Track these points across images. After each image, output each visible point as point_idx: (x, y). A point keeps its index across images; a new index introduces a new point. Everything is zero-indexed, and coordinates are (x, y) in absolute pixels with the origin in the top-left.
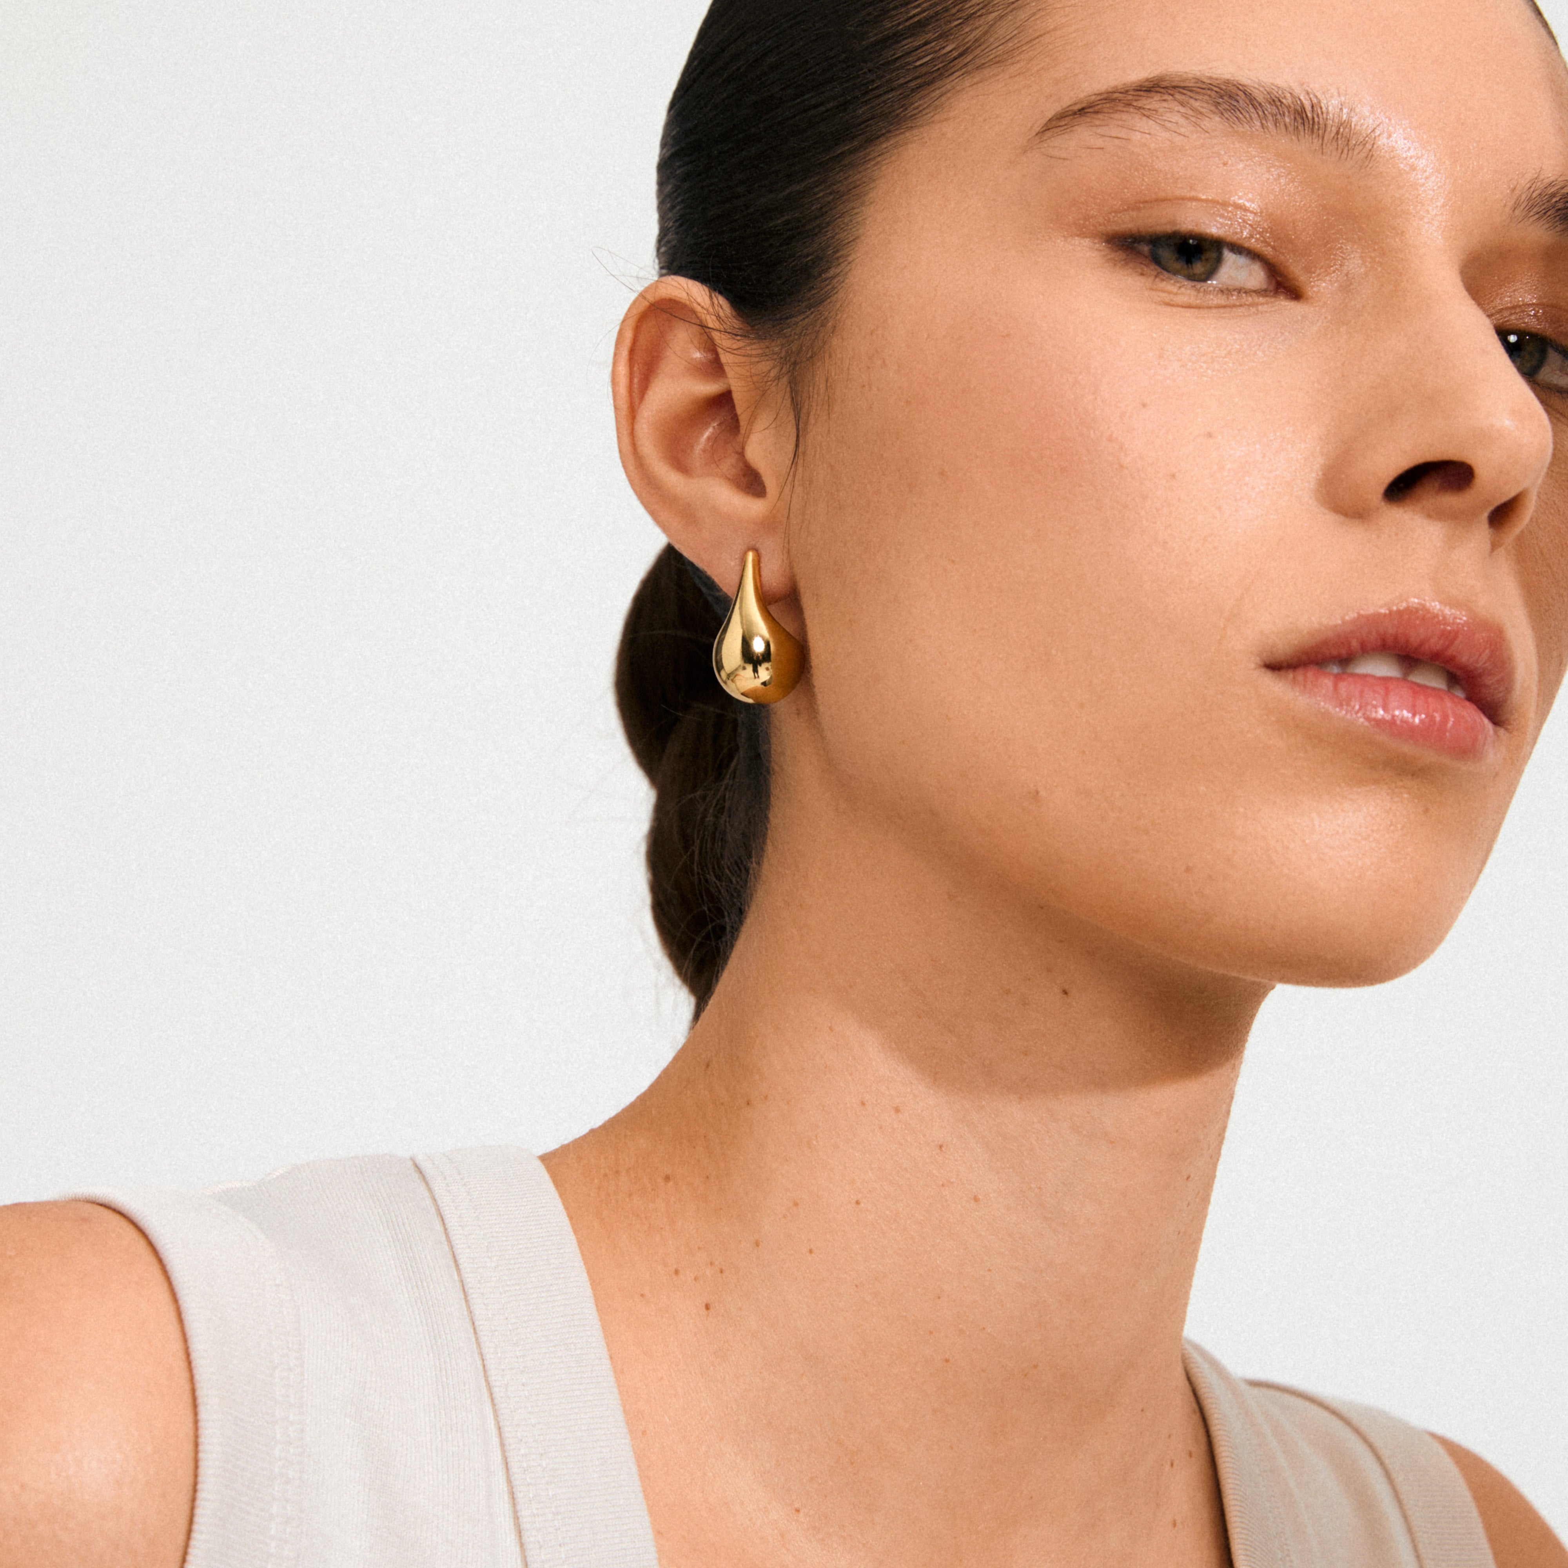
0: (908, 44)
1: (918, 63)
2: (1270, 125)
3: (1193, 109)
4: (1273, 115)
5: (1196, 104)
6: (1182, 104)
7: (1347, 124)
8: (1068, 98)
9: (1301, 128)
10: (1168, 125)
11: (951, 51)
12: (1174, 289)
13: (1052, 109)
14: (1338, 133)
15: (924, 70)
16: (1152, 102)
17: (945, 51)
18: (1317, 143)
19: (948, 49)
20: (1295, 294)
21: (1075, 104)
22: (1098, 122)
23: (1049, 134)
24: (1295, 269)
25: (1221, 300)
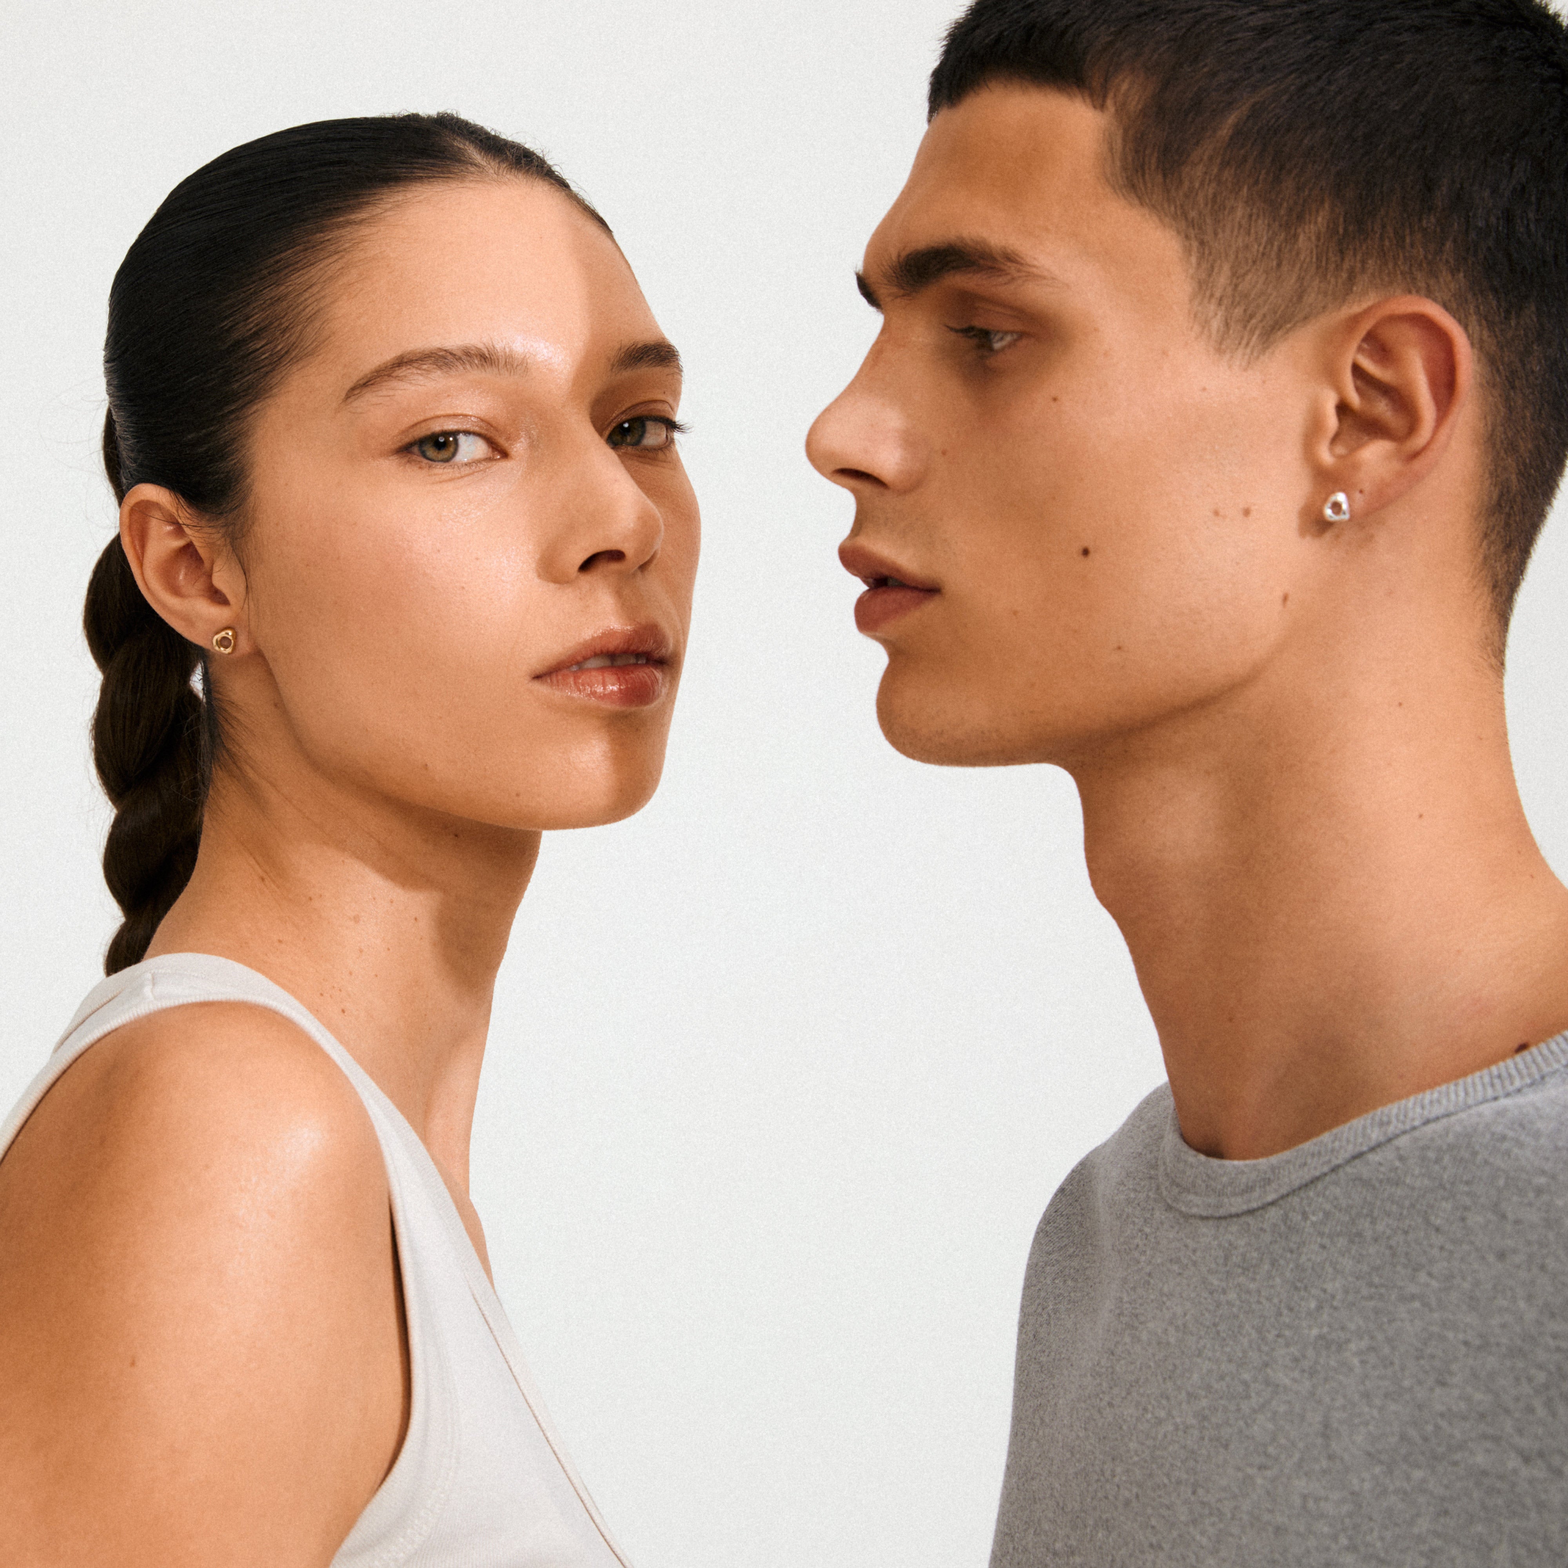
0: (253, 346)
1: (263, 357)
2: (468, 367)
3: (424, 370)
4: (468, 361)
5: (425, 367)
6: (417, 368)
7: (511, 356)
8: (355, 376)
9: (485, 364)
10: (413, 382)
11: (281, 349)
12: (441, 471)
13: (349, 385)
14: (506, 362)
15: (266, 362)
16: (402, 372)
17: (277, 350)
18: (496, 370)
19: (279, 347)
20: (505, 455)
21: (360, 380)
22: (375, 390)
23: (350, 400)
24: (502, 441)
25: (467, 470)
